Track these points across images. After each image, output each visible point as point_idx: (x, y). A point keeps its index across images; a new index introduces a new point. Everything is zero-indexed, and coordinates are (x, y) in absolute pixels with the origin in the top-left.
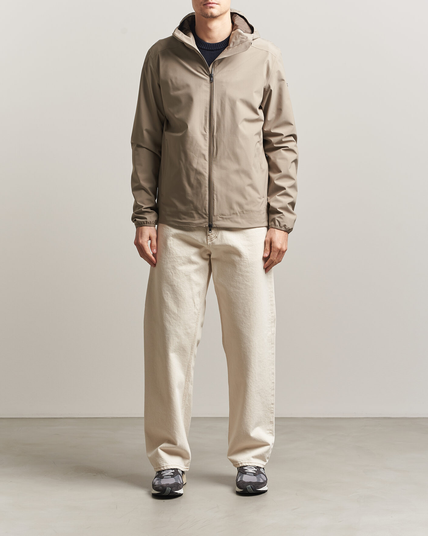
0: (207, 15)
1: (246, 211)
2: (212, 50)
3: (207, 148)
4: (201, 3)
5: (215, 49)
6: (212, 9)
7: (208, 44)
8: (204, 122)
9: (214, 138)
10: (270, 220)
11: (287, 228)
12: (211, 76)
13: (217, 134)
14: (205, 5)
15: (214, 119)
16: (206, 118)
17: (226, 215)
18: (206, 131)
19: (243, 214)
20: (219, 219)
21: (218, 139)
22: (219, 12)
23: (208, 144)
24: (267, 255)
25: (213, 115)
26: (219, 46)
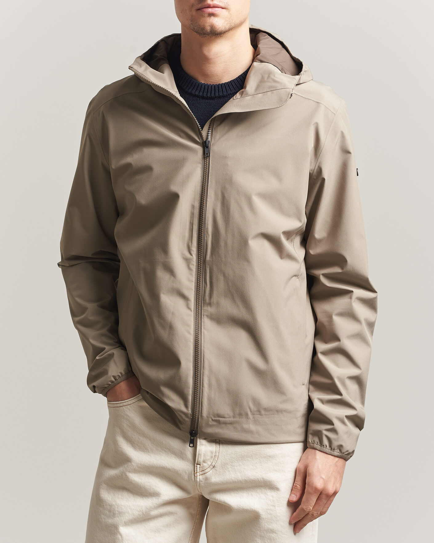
0: (203, 29)
1: (266, 410)
2: (211, 98)
3: (193, 286)
4: (193, 6)
5: (217, 94)
6: (212, 18)
7: (203, 86)
8: (187, 234)
9: (206, 266)
10: (310, 432)
11: (343, 451)
12: (205, 146)
13: (212, 258)
14: (199, 9)
15: (207, 229)
16: (191, 228)
17: (226, 416)
18: (192, 252)
19: (258, 416)
20: (211, 423)
21: (214, 269)
22: (227, 24)
23: (194, 278)
24: (295, 498)
25: (205, 222)
26: (224, 89)
